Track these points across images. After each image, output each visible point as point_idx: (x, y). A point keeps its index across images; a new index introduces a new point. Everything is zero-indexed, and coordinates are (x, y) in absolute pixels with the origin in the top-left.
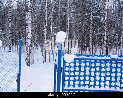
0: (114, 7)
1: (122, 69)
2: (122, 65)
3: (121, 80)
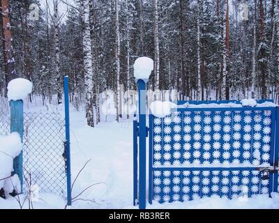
1: (263, 126)
2: (264, 117)
3: (262, 147)
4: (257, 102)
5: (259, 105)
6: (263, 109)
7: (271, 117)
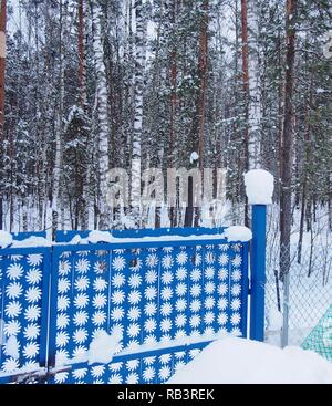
0: (32, 39)
1: (26, 285)
2: (27, 267)
3: (22, 330)
4: (15, 238)
5: (17, 244)
6: (26, 252)
7: (41, 267)
